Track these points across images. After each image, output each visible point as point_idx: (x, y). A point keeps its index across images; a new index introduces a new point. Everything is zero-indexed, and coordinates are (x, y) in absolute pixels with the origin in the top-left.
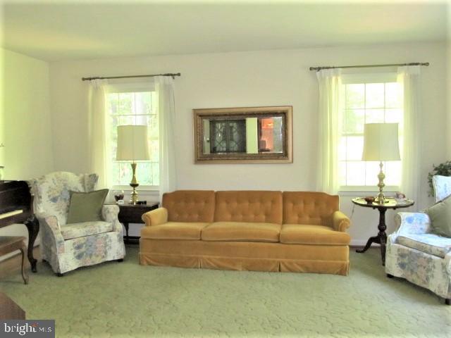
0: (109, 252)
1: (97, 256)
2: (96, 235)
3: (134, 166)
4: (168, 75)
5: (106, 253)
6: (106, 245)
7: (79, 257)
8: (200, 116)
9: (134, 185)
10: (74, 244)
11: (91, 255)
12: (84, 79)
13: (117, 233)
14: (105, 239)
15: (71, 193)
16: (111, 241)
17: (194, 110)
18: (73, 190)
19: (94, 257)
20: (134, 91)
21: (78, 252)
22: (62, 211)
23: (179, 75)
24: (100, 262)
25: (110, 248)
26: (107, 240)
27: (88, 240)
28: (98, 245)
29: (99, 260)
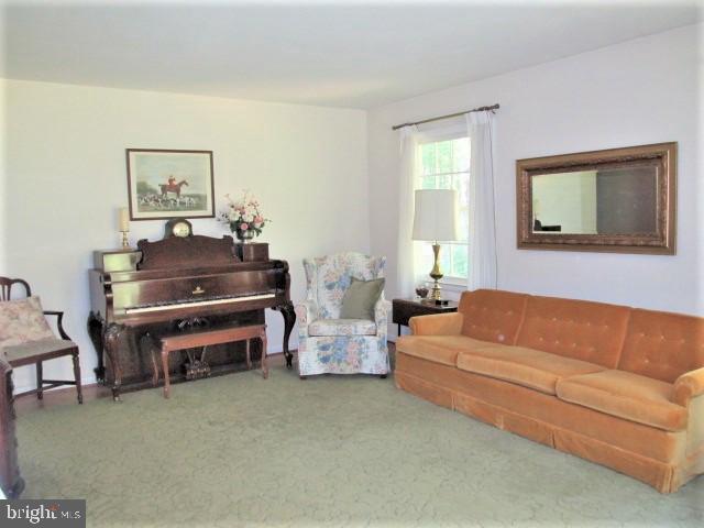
0: (365, 362)
1: (349, 364)
2: (349, 337)
3: (436, 249)
4: (481, 109)
5: (360, 362)
6: (361, 352)
7: (325, 360)
8: (527, 170)
9: (436, 276)
10: (318, 343)
11: (339, 361)
12: (394, 128)
13: (377, 338)
14: (360, 343)
15: (352, 279)
16: (368, 347)
17: (518, 161)
18: (356, 276)
19: (343, 365)
20: (450, 139)
21: (323, 354)
22: (336, 302)
23: (497, 106)
24: (352, 373)
25: (367, 357)
26: (363, 346)
27: (336, 342)
28: (349, 350)
29: (349, 370)
